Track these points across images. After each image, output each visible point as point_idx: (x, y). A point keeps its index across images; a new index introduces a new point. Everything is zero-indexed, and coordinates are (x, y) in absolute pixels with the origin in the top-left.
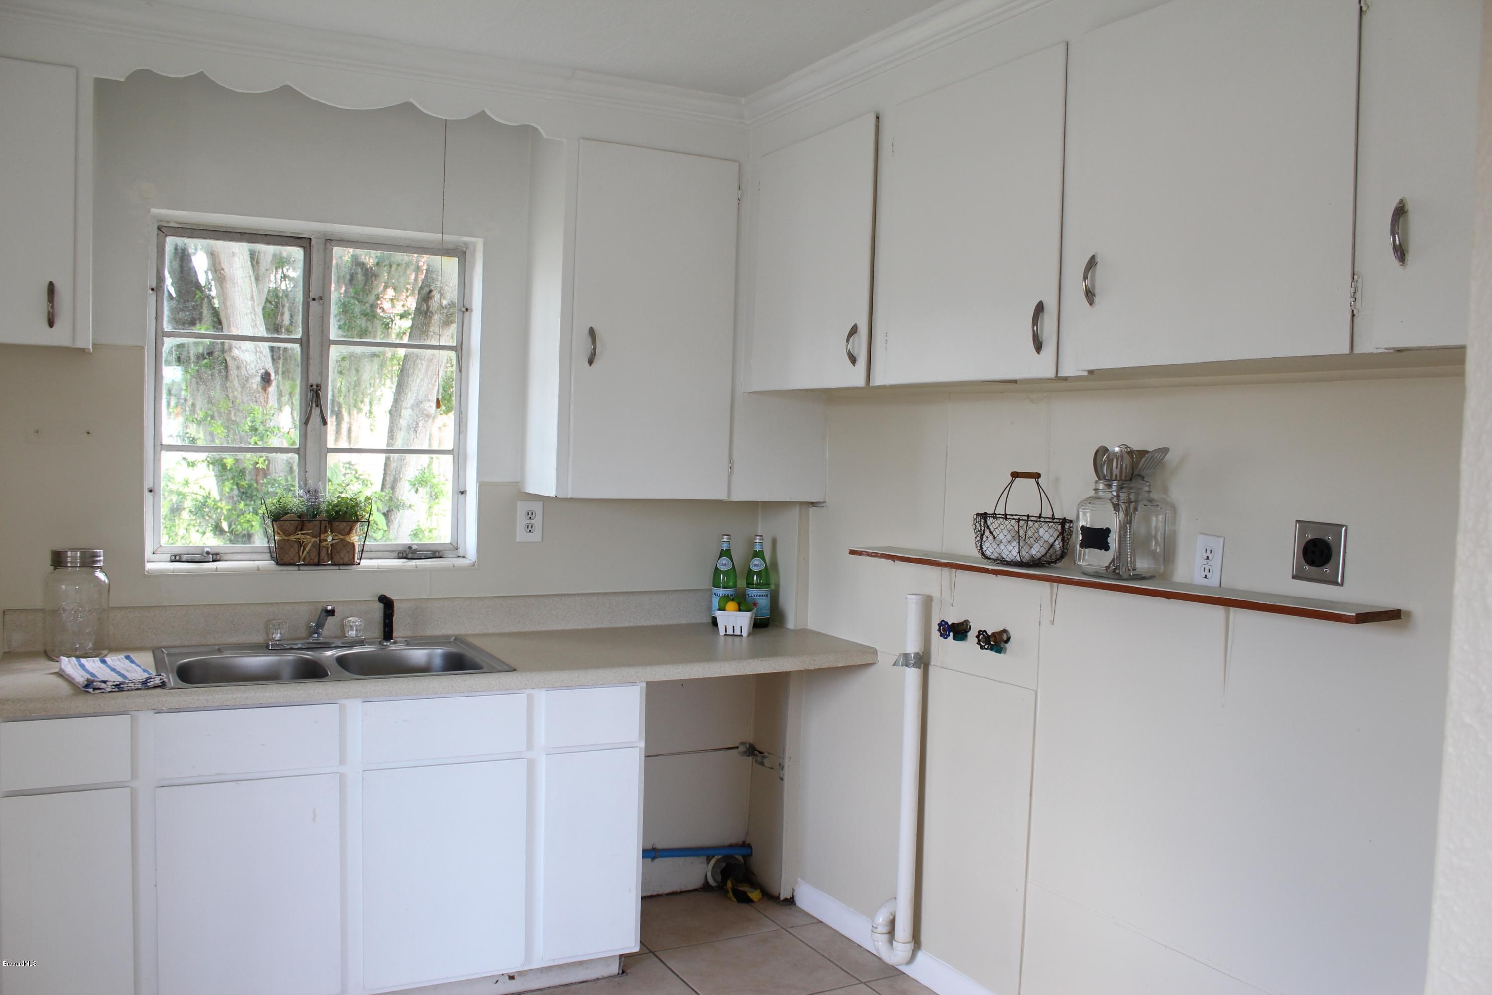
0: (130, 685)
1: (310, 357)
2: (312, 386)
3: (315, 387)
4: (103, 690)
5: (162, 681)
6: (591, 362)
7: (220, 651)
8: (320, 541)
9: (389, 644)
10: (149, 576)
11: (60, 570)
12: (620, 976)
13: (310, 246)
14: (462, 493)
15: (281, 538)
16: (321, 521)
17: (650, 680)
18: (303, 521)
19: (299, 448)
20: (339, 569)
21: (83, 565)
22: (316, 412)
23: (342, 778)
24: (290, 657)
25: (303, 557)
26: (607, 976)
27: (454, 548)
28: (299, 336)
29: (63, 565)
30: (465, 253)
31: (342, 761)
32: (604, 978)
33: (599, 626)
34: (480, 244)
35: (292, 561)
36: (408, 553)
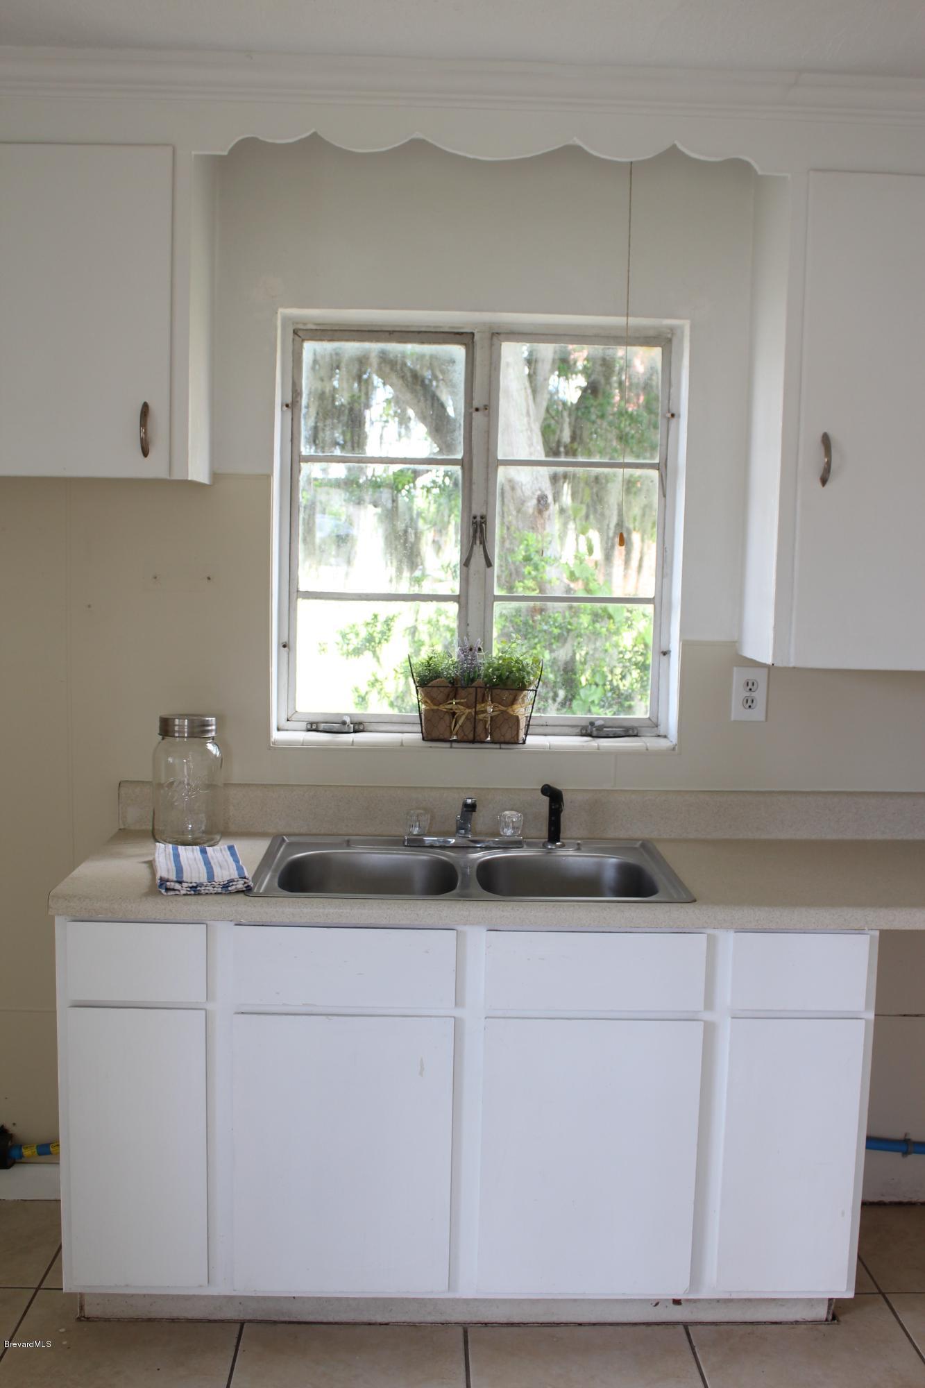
0: (207, 888)
1: (473, 481)
2: (475, 518)
3: (478, 519)
4: (177, 893)
5: (246, 885)
6: (824, 481)
7: (348, 844)
8: (476, 712)
9: (554, 847)
10: (275, 749)
11: (169, 739)
12: (828, 1324)
13: (473, 342)
14: (665, 653)
15: (428, 708)
16: (476, 688)
17: (886, 927)
18: (457, 688)
19: (459, 596)
20: (500, 748)
21: (192, 735)
22: (478, 549)
23: (458, 1024)
24: (424, 857)
25: (454, 733)
26: (809, 1320)
27: (653, 726)
28: (459, 456)
29: (170, 734)
30: (670, 341)
31: (459, 1002)
32: (805, 1322)
33: (840, 837)
34: (686, 325)
35: (441, 737)
36: (592, 730)
